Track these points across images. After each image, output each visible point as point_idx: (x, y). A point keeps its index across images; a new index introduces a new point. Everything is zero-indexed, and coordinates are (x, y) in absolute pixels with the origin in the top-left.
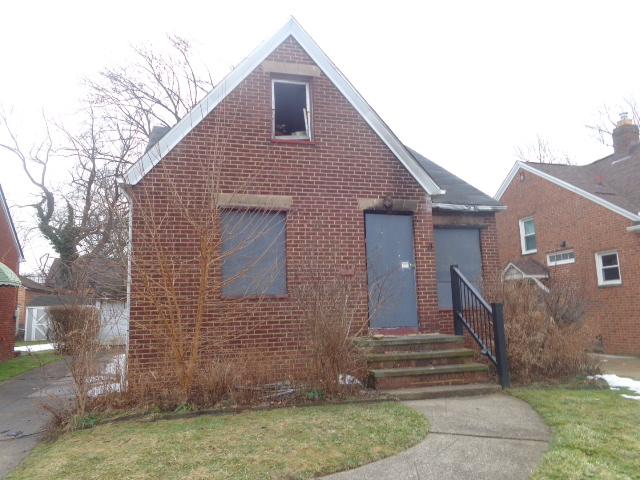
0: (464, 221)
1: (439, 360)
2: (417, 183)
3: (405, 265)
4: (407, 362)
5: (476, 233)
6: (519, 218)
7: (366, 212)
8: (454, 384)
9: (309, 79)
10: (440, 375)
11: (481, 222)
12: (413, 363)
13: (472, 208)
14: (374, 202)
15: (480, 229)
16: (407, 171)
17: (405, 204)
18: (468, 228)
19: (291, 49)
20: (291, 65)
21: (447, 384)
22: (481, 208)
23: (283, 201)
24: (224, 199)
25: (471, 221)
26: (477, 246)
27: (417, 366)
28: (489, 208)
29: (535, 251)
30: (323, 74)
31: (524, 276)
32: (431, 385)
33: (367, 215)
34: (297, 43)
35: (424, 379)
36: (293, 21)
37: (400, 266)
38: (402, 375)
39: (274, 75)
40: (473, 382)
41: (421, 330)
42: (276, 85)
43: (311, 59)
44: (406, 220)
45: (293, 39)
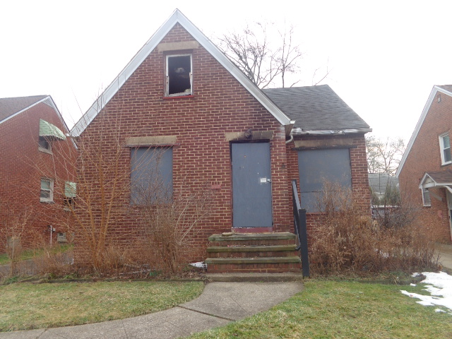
0: (334, 143)
1: (265, 253)
2: (273, 117)
3: (263, 180)
4: (239, 253)
5: (347, 151)
6: (438, 135)
7: (231, 142)
8: (269, 272)
9: (190, 51)
10: (258, 264)
11: (350, 142)
13: (341, 132)
14: (237, 135)
15: (349, 148)
16: (265, 109)
17: (263, 134)
18: (339, 148)
19: (178, 32)
20: (177, 43)
21: (264, 272)
22: (347, 131)
23: (171, 139)
24: (133, 141)
25: (341, 142)
28: (355, 131)
29: (450, 162)
30: (201, 46)
31: (436, 184)
32: (249, 272)
33: (233, 144)
34: (182, 27)
35: (244, 266)
36: (177, 12)
37: (259, 181)
38: (226, 263)
39: (166, 53)
41: (274, 229)
42: (170, 59)
43: (192, 37)
44: (265, 145)
45: (180, 25)
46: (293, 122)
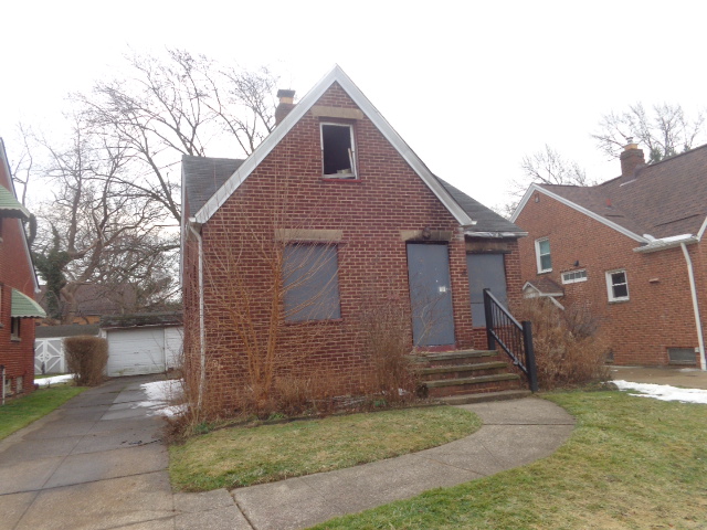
0: (489, 247)
1: (478, 372)
2: (451, 215)
3: (442, 289)
4: (451, 374)
5: (501, 257)
6: (534, 238)
7: (408, 242)
8: (491, 391)
9: (353, 121)
10: (480, 383)
11: (505, 247)
12: (457, 375)
13: (497, 235)
14: (414, 234)
15: (504, 254)
16: (442, 204)
17: (441, 234)
18: (494, 253)
19: (337, 94)
20: (337, 109)
21: (486, 391)
22: (505, 234)
23: (334, 235)
24: (285, 234)
25: (496, 246)
26: (502, 269)
27: (459, 377)
28: (512, 234)
29: (550, 270)
30: (366, 117)
31: (541, 294)
32: (473, 393)
33: (409, 246)
34: (342, 89)
35: (467, 387)
36: (338, 70)
37: (438, 290)
38: (449, 385)
39: (322, 119)
40: (507, 389)
41: (458, 347)
42: (324, 127)
43: (354, 103)
44: (443, 248)
45: (338, 85)
46: (474, 223)
